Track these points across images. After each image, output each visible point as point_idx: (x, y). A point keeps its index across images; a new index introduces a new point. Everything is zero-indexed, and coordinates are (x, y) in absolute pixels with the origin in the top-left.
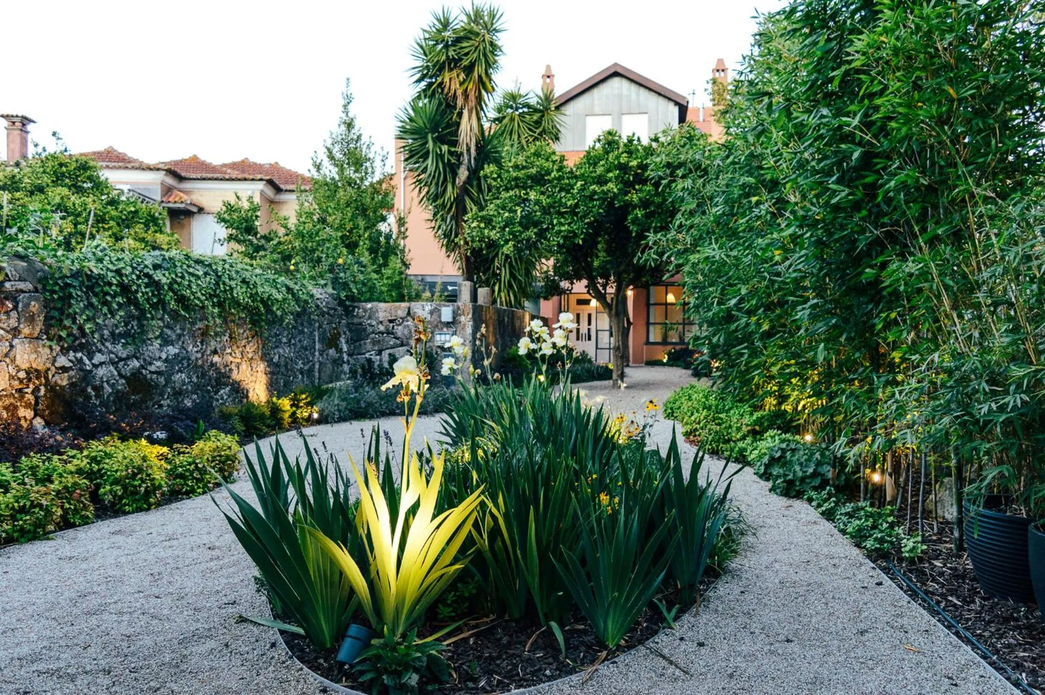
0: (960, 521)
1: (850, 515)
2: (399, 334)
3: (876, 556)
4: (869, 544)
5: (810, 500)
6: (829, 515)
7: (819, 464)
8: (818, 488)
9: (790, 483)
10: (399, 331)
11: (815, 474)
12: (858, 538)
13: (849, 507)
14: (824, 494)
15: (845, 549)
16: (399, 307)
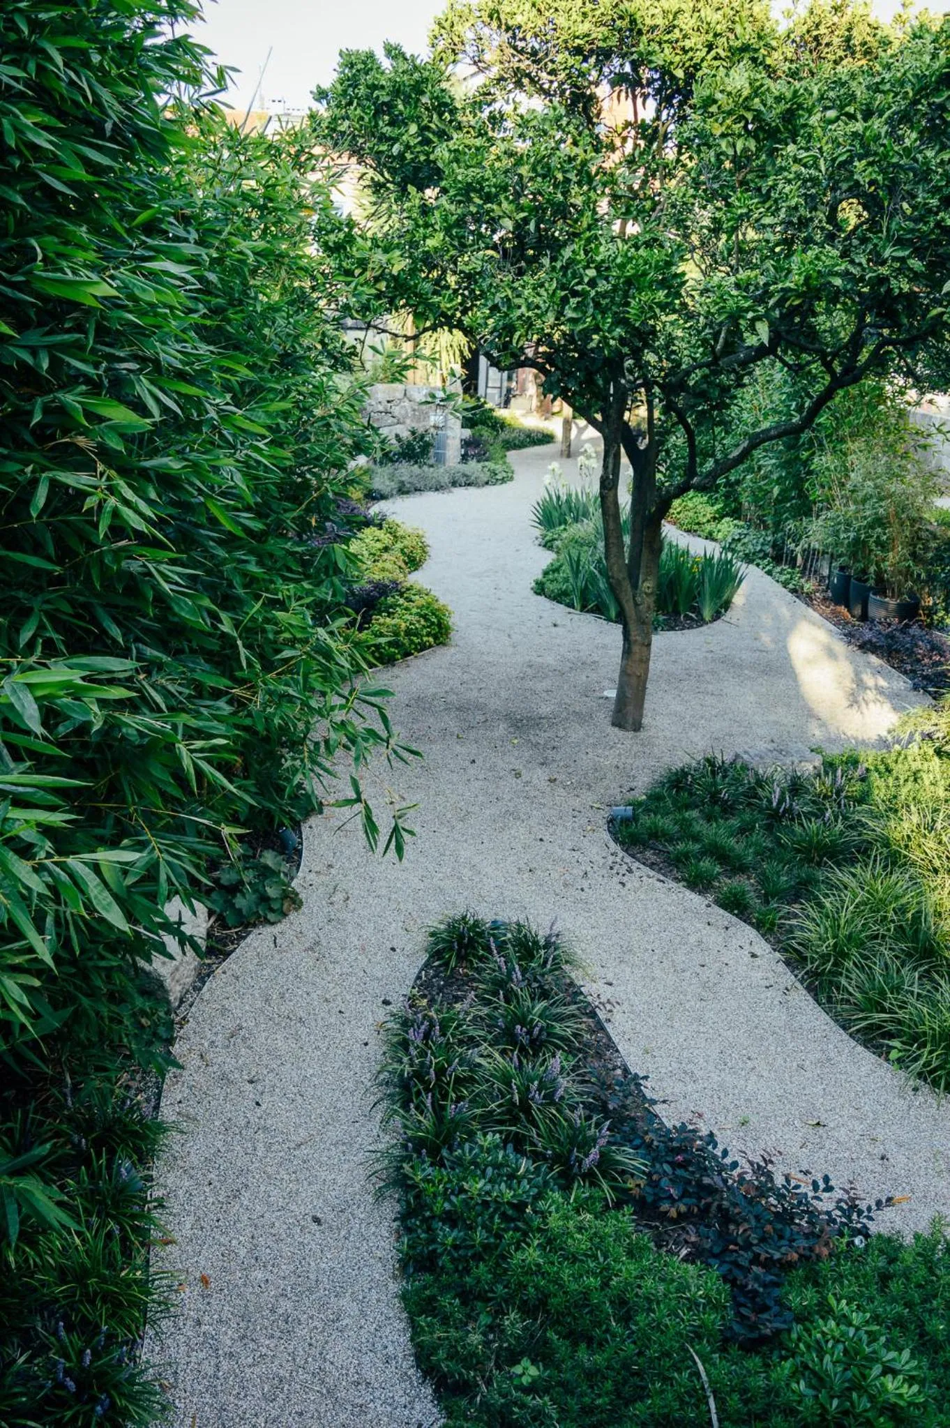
0: (829, 577)
1: (781, 573)
2: (396, 414)
3: (794, 591)
4: (791, 586)
5: (758, 565)
6: (769, 573)
7: (763, 544)
8: (763, 558)
9: (747, 555)
10: (396, 411)
11: (761, 551)
12: (785, 584)
13: (779, 569)
14: (766, 561)
15: (779, 588)
16: (395, 390)
